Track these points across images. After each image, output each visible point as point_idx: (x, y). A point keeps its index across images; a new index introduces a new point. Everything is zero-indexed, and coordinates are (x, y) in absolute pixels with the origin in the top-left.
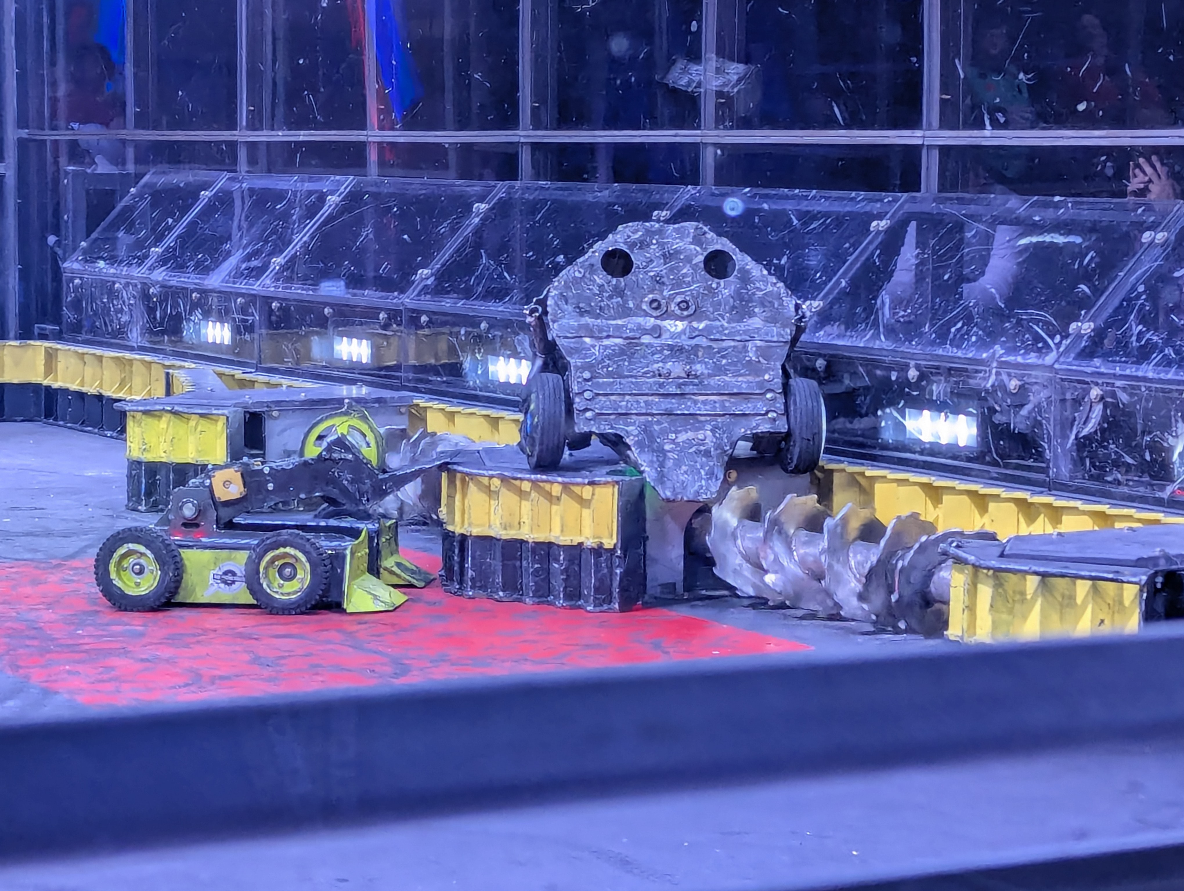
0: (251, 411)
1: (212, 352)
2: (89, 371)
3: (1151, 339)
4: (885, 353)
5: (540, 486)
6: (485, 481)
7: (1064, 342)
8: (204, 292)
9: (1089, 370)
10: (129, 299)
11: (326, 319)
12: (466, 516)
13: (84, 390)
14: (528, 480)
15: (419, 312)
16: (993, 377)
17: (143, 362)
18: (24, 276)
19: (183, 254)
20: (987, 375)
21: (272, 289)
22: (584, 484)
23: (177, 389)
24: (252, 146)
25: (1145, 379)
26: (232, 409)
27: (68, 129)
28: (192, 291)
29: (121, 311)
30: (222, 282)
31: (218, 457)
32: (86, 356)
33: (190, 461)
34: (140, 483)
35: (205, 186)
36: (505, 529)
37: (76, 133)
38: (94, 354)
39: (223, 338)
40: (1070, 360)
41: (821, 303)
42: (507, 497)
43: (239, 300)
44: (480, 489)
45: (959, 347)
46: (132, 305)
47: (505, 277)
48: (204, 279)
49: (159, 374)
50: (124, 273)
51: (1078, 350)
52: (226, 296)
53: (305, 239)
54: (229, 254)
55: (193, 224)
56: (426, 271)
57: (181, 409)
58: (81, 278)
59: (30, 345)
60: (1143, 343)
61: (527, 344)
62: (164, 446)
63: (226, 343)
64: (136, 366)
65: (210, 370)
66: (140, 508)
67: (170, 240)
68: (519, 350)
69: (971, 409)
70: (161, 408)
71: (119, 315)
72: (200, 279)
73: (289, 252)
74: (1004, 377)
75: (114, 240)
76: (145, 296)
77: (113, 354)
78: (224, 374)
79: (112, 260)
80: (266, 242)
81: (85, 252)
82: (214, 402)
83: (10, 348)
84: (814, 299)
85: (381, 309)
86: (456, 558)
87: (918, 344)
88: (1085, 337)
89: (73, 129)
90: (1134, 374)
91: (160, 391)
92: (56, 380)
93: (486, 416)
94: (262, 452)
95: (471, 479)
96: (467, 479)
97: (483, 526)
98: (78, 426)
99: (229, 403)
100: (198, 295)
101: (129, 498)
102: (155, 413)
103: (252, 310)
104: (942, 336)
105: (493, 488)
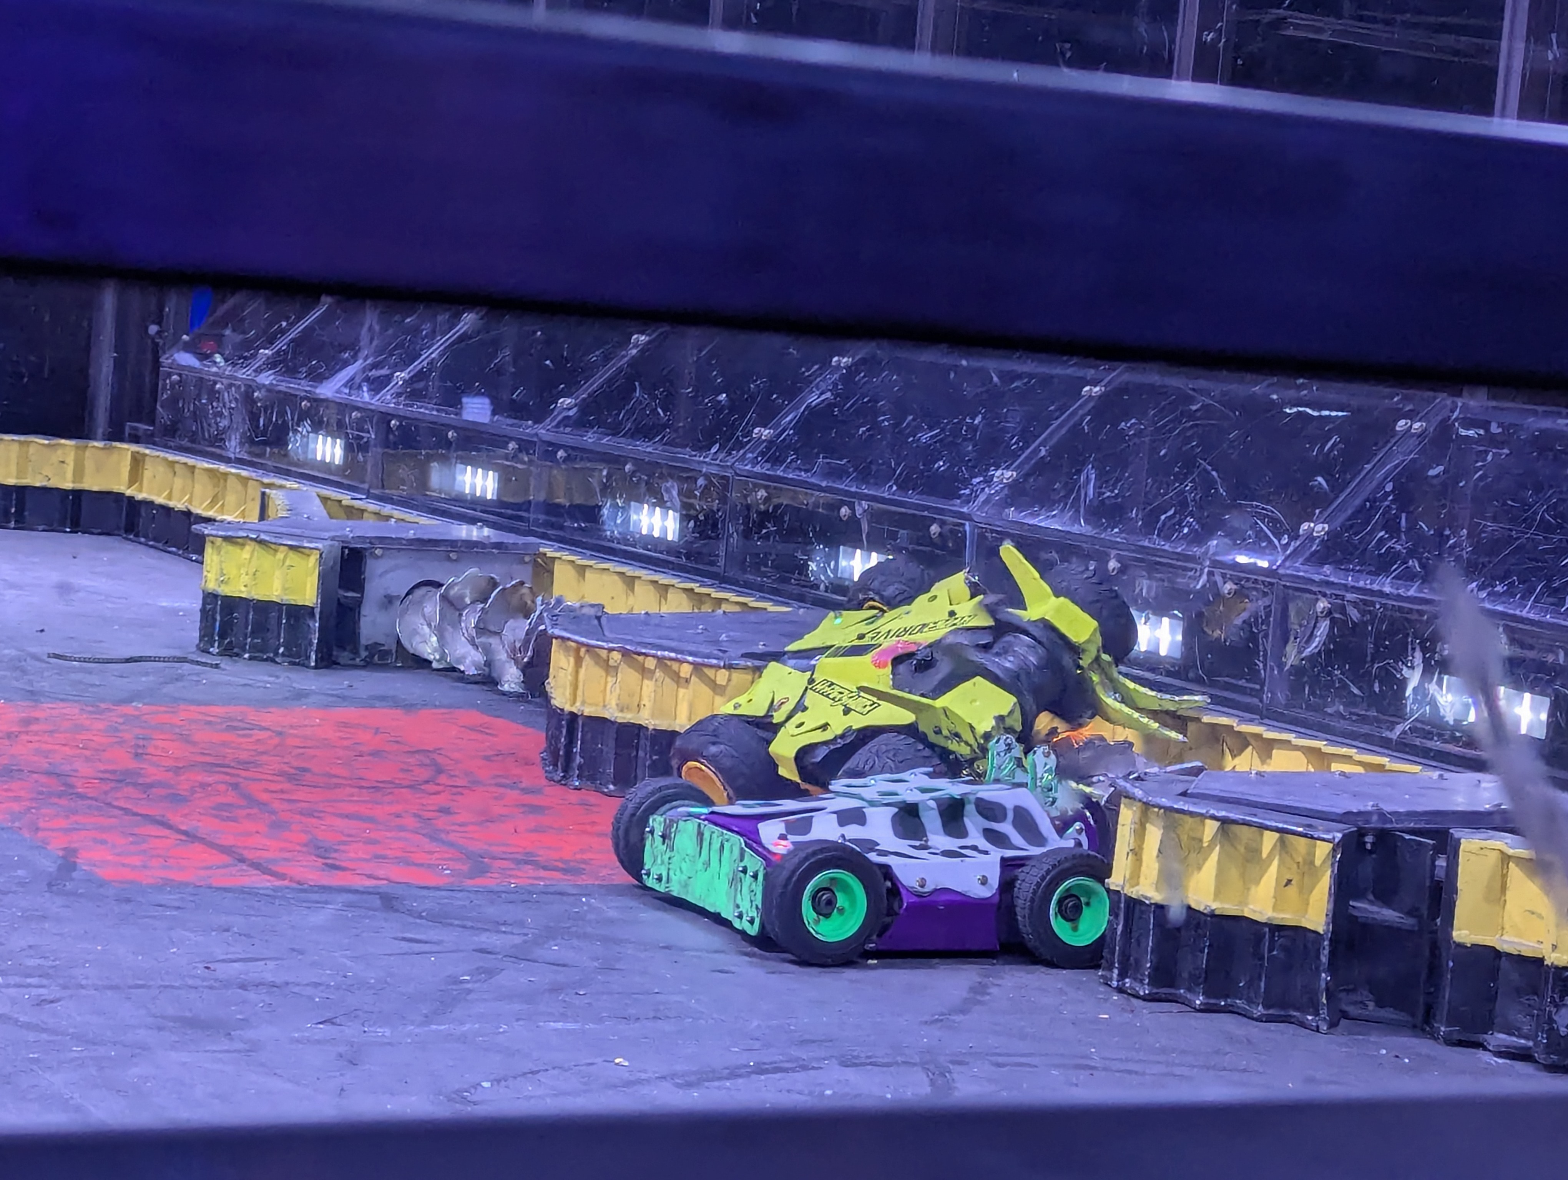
0: (349, 546)
1: (319, 471)
2: (178, 482)
3: (1393, 548)
4: (1084, 539)
5: (666, 665)
6: (604, 654)
7: (1293, 543)
8: (317, 402)
9: (1317, 578)
10: (230, 402)
11: (450, 444)
12: (579, 693)
13: (171, 504)
14: (654, 656)
15: (557, 446)
16: (1204, 577)
17: (238, 476)
18: (119, 365)
19: (295, 359)
20: (1198, 574)
21: (393, 405)
22: (720, 667)
23: (271, 512)
25: (1381, 594)
26: (329, 542)
28: (303, 399)
29: (221, 414)
30: (337, 392)
31: (307, 597)
32: (177, 466)
33: (275, 599)
34: (215, 620)
36: (622, 711)
38: (185, 464)
39: (333, 455)
40: (1297, 565)
41: (1015, 474)
42: (628, 675)
43: (354, 414)
44: (597, 663)
45: (1167, 538)
46: (233, 408)
47: (659, 414)
48: (316, 387)
49: (254, 491)
50: (227, 373)
51: (1307, 554)
52: (344, 407)
53: (434, 355)
54: (347, 363)
55: (307, 331)
56: (569, 401)
57: (268, 538)
58: (180, 374)
59: (116, 447)
60: (1383, 551)
61: (675, 493)
62: (245, 579)
63: (337, 463)
64: (232, 482)
65: (312, 493)
66: (211, 650)
67: (283, 343)
68: (665, 499)
69: (1176, 612)
70: (245, 535)
71: (218, 419)
72: (311, 386)
73: (415, 366)
74: (1218, 579)
75: (219, 337)
76: (249, 400)
77: (206, 465)
78: (329, 499)
80: (391, 354)
82: (307, 533)
83: (93, 449)
84: (1007, 468)
85: (511, 439)
86: (563, 740)
87: (1121, 532)
88: (1317, 541)
90: (1369, 587)
91: (252, 516)
92: (140, 491)
93: (621, 574)
94: (359, 595)
95: (588, 651)
96: (583, 650)
97: (597, 705)
98: (160, 545)
99: (327, 535)
100: (309, 404)
101: (201, 638)
102: (239, 540)
103: (367, 426)
104: (1150, 524)
105: (611, 663)
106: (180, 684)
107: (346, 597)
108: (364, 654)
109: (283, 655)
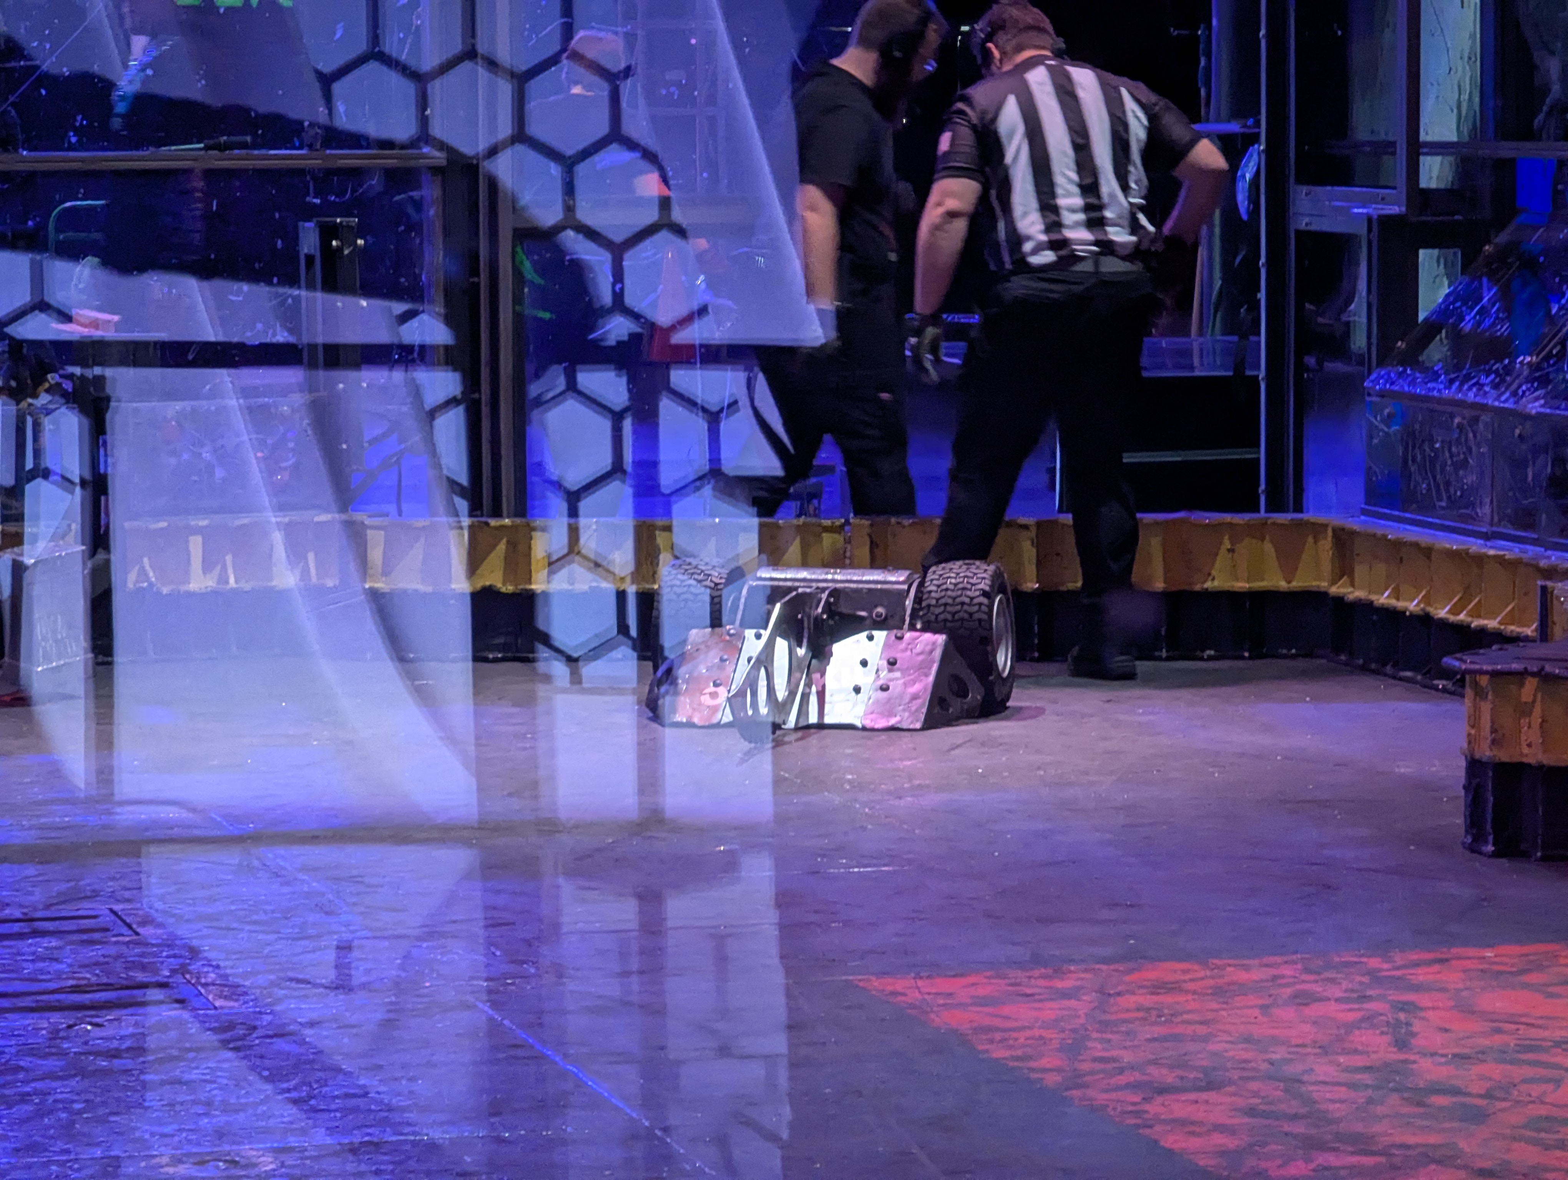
2: (1407, 573)
13: (1400, 605)
17: (1501, 560)
32: (1403, 547)
34: (1486, 801)
38: (1416, 545)
46: (1483, 455)
50: (1469, 399)
66: (1484, 847)
67: (1551, 344)
71: (1461, 473)
92: (1351, 588)
98: (1387, 669)
101: (1468, 829)
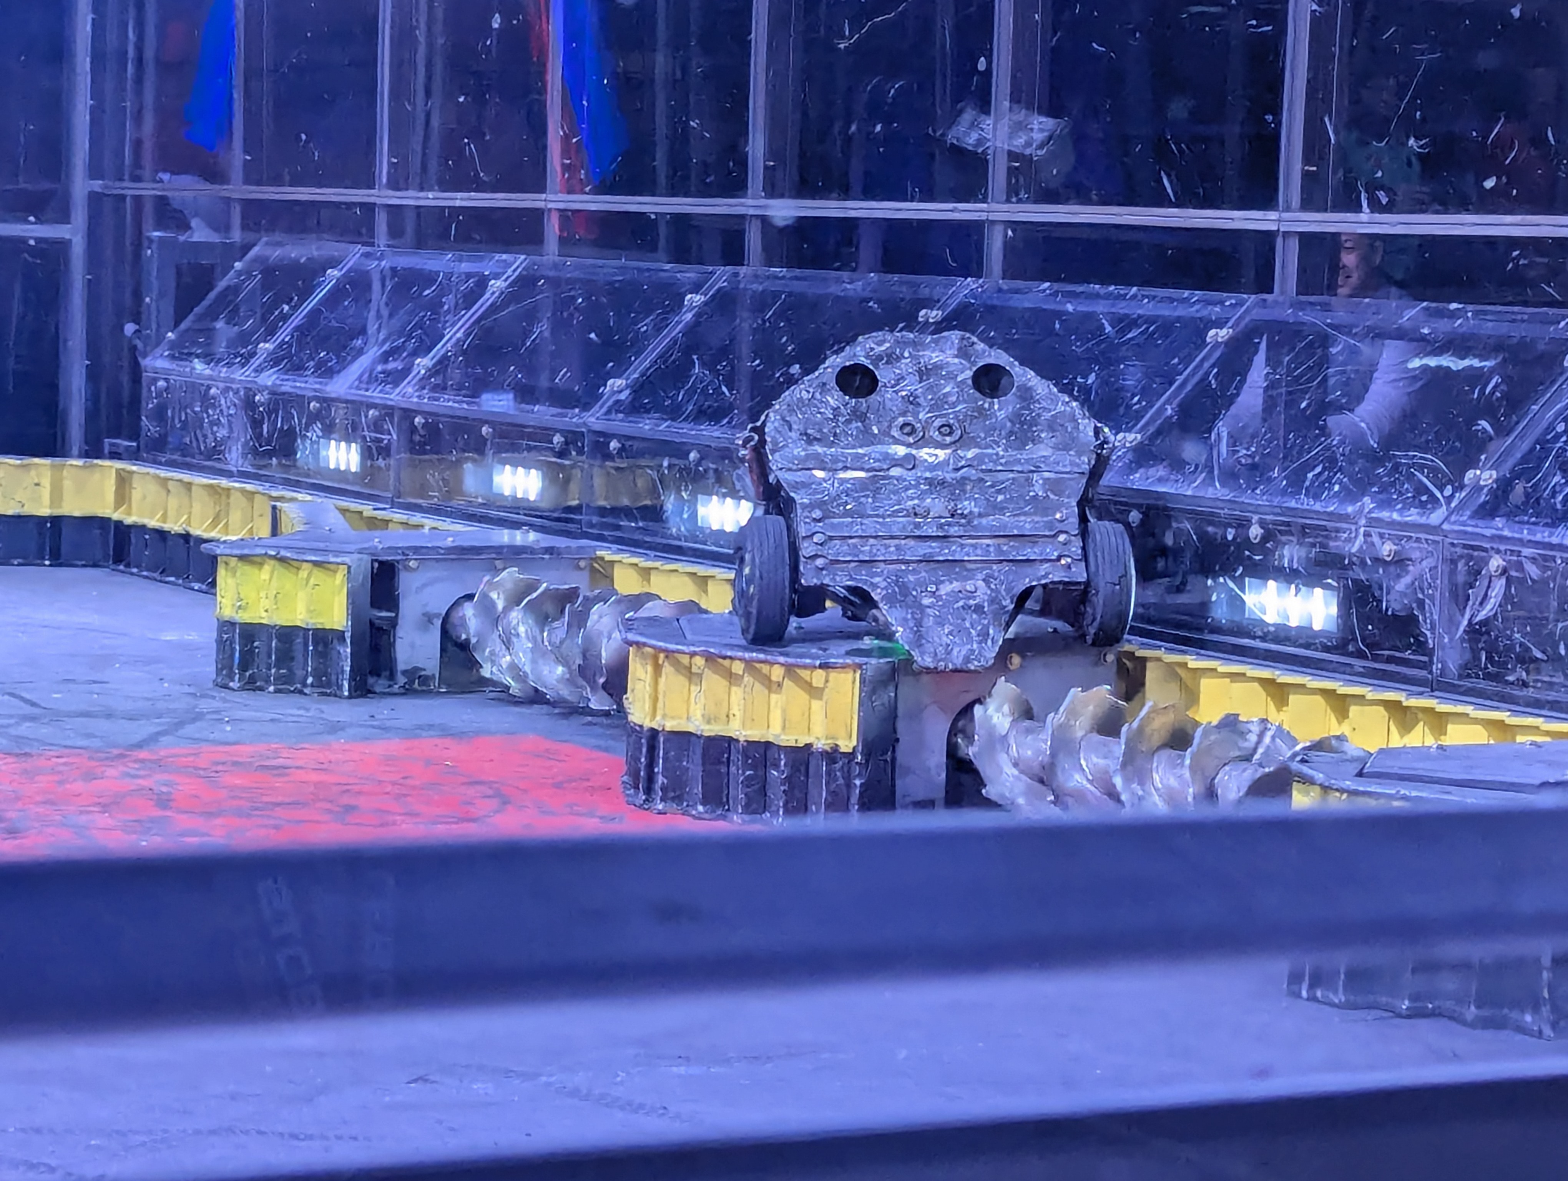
0: (380, 558)
1: (334, 481)
2: (173, 503)
4: (1219, 504)
5: (756, 668)
6: (685, 660)
7: (1457, 495)
8: (327, 402)
9: (1488, 532)
10: (229, 408)
11: (485, 440)
12: (660, 705)
13: (167, 527)
14: (741, 659)
15: (609, 436)
16: (1361, 539)
17: (243, 491)
18: (93, 375)
19: (301, 351)
20: (1353, 535)
21: (415, 400)
22: (815, 667)
23: (286, 527)
24: (395, 211)
25: (1561, 547)
26: (356, 556)
27: (155, 181)
28: (310, 400)
29: (218, 423)
30: (350, 388)
31: (336, 619)
32: (170, 482)
33: (299, 624)
34: (233, 650)
35: (334, 263)
36: (709, 722)
37: (167, 186)
38: (180, 481)
39: (348, 462)
40: (1465, 518)
41: (1139, 436)
42: (713, 681)
43: (371, 412)
44: (677, 670)
45: (1317, 497)
47: (723, 393)
48: (326, 384)
49: (263, 506)
50: (222, 375)
51: (1474, 508)
52: (356, 406)
53: (459, 335)
54: (360, 352)
55: (315, 313)
56: (619, 382)
57: (289, 555)
58: (167, 380)
59: (97, 465)
61: (747, 480)
62: (265, 603)
63: (353, 469)
64: (236, 497)
65: (330, 505)
66: (231, 684)
67: (284, 334)
68: (738, 487)
69: (1329, 581)
70: (263, 552)
71: (215, 428)
72: (321, 383)
73: (438, 350)
74: (1376, 539)
75: (209, 333)
76: (249, 404)
78: (347, 510)
79: (208, 357)
80: (409, 337)
81: (173, 345)
82: (331, 547)
83: (71, 469)
84: (1129, 430)
85: (557, 431)
86: (643, 760)
87: (1263, 493)
88: (1485, 490)
89: (161, 181)
90: (1547, 540)
91: (264, 531)
92: (129, 514)
93: (693, 574)
94: (393, 615)
95: (667, 657)
96: (662, 656)
97: (681, 718)
98: (156, 575)
99: (352, 548)
100: (318, 405)
101: (219, 672)
102: (255, 559)
103: (388, 426)
104: (1296, 483)
105: (694, 669)
106: (198, 724)
107: (380, 618)
108: (402, 680)
109: (312, 685)
